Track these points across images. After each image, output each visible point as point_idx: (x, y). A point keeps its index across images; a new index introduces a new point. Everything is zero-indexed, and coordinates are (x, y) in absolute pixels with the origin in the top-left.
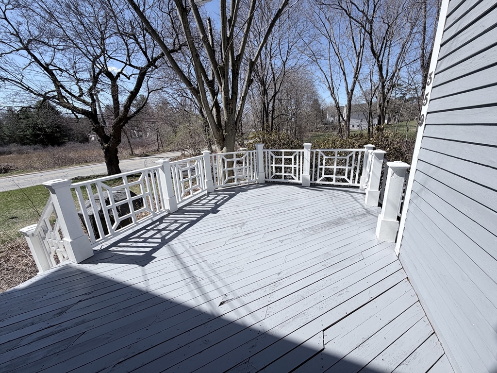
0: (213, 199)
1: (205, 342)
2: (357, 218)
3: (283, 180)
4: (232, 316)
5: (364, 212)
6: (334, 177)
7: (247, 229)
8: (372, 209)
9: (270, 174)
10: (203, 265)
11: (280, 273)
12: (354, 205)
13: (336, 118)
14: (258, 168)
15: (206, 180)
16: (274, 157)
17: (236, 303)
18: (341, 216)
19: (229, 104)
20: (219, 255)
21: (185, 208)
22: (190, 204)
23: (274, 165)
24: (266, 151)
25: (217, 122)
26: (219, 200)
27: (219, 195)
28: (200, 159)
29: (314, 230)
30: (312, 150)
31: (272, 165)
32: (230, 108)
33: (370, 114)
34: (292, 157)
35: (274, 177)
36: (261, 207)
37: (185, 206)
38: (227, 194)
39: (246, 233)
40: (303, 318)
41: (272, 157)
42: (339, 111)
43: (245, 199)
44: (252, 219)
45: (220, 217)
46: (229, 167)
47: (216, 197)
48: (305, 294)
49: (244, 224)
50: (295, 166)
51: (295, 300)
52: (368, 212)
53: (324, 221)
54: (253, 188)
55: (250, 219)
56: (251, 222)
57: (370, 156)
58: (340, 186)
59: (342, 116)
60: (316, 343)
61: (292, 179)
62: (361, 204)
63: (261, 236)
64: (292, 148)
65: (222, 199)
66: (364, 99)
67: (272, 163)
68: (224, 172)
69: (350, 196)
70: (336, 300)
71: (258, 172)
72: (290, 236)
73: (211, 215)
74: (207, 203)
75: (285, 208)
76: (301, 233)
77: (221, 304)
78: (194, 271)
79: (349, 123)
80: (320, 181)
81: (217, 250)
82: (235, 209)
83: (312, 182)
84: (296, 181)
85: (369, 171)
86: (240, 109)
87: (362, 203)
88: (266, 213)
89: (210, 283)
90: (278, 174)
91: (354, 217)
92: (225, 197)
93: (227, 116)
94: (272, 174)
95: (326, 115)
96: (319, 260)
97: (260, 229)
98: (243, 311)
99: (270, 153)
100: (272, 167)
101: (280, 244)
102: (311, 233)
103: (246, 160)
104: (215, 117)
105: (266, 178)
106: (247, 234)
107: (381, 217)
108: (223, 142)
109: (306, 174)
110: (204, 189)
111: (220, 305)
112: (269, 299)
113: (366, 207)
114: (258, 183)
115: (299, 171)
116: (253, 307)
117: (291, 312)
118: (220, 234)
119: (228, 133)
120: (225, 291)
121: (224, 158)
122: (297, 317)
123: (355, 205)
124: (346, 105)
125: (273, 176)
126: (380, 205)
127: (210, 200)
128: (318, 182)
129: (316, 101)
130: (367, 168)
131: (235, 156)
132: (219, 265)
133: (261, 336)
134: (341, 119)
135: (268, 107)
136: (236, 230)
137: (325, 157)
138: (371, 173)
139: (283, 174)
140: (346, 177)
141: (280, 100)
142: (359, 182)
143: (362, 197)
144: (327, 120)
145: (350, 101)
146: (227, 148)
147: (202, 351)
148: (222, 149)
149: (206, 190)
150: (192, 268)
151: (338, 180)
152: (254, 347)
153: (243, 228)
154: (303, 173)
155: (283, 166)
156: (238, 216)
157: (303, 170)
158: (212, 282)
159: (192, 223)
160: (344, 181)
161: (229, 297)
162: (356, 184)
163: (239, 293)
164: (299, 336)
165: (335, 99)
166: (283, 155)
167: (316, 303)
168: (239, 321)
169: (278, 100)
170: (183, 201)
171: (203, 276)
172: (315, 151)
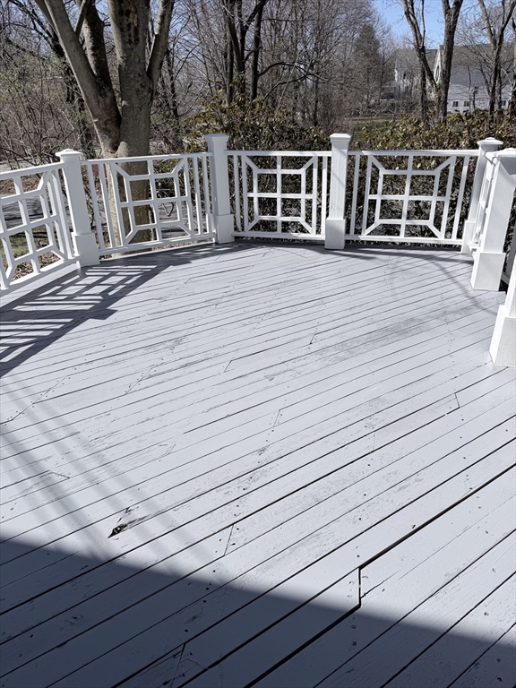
0: (97, 283)
1: (73, 621)
2: (450, 317)
3: (279, 234)
4: (145, 556)
5: (468, 303)
6: (403, 222)
7: (186, 354)
8: (486, 296)
9: (246, 217)
10: (70, 443)
11: (263, 450)
12: (445, 289)
13: (417, 79)
14: (216, 203)
15: (74, 234)
16: (256, 171)
17: (154, 527)
18: (415, 314)
19: (128, 14)
20: (111, 417)
21: (18, 308)
22: (32, 296)
23: (255, 195)
24: (235, 153)
25: (97, 68)
26: (113, 287)
27: (113, 274)
28: (53, 172)
29: (348, 348)
30: (352, 153)
31: (251, 195)
32: (129, 25)
33: (497, 71)
34: (302, 172)
35: (256, 228)
36: (223, 300)
37: (20, 301)
38: (135, 271)
39: (184, 362)
40: (315, 544)
41: (250, 170)
42: (424, 60)
43: (182, 282)
44: (200, 329)
45: (114, 326)
46: (135, 197)
47: (106, 277)
48: (322, 491)
49: (178, 341)
50: (309, 197)
51: (298, 507)
52: (476, 303)
53: (373, 327)
54: (205, 256)
55: (196, 330)
56: (197, 336)
57: (489, 167)
58: (416, 246)
59: (431, 75)
60: (344, 595)
61: (303, 230)
62: (462, 287)
63: (221, 368)
64: (302, 149)
65: (121, 282)
66: (486, 31)
67: (251, 190)
68: (124, 211)
69: (437, 268)
70: (392, 501)
71: (216, 214)
72: (290, 365)
73: (91, 323)
74: (79, 294)
75: (282, 300)
76: (318, 356)
77: (116, 532)
78: (45, 459)
79: (446, 93)
80: (369, 234)
81: (107, 406)
82: (156, 306)
83: (349, 238)
84: (312, 235)
85: (484, 207)
86: (160, 31)
87: (463, 283)
88: (235, 313)
89: (87, 485)
90: (267, 218)
91: (444, 315)
92: (130, 277)
93: (124, 50)
94: (251, 219)
95: (391, 70)
96: (357, 415)
97: (220, 351)
98: (171, 543)
99: (246, 160)
100: (251, 199)
101: (267, 383)
102: (341, 355)
103: (182, 178)
104: (89, 53)
105: (236, 229)
106: (186, 366)
107: (504, 312)
108: (117, 127)
109: (337, 218)
110: (70, 257)
111: (113, 534)
112: (236, 511)
113: (472, 293)
114: (216, 243)
115: (319, 210)
116: (196, 531)
117: (288, 534)
118: (116, 367)
119: (129, 99)
120: (126, 500)
121: (123, 173)
122: (302, 544)
123: (449, 288)
124: (442, 47)
125: (254, 223)
126: (504, 287)
127: (89, 287)
128: (364, 236)
129: (368, 32)
130: (481, 198)
131: (150, 169)
132: (112, 440)
133: (215, 593)
134: (428, 84)
135: (243, 41)
136: (159, 355)
137: (383, 172)
138: (488, 211)
139: (279, 218)
140: (430, 223)
141: (275, 23)
142: (459, 236)
143: (465, 271)
144: (394, 84)
145: (451, 32)
146: (129, 145)
147: (65, 643)
148: (115, 148)
149: (77, 259)
150: (38, 454)
151: (411, 231)
152: (196, 620)
153: (175, 351)
154: (327, 215)
155: (278, 196)
156: (164, 322)
157: (328, 209)
158: (95, 483)
159: (40, 344)
160: (426, 232)
161: (136, 514)
162: (454, 240)
163: (162, 502)
164: (305, 586)
165: (415, 27)
166: (279, 166)
167: (346, 510)
168: (162, 566)
169: (269, 23)
170: (12, 289)
171: (68, 469)
172: (357, 155)
